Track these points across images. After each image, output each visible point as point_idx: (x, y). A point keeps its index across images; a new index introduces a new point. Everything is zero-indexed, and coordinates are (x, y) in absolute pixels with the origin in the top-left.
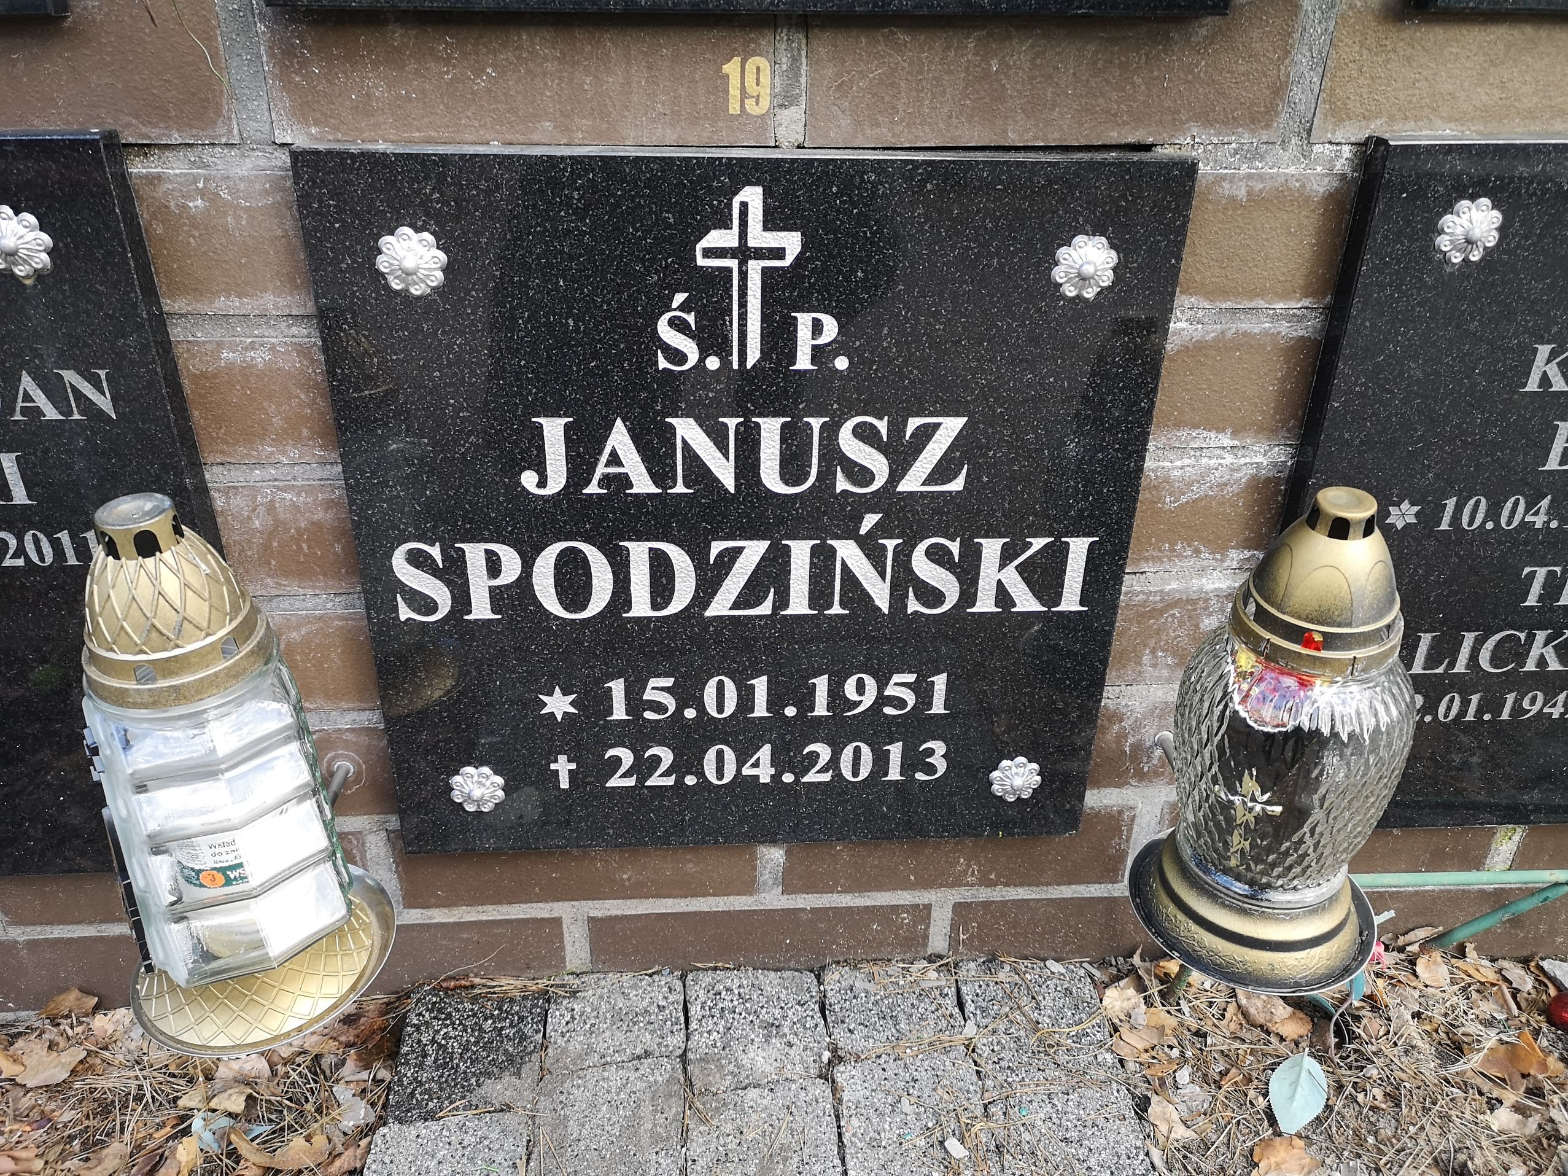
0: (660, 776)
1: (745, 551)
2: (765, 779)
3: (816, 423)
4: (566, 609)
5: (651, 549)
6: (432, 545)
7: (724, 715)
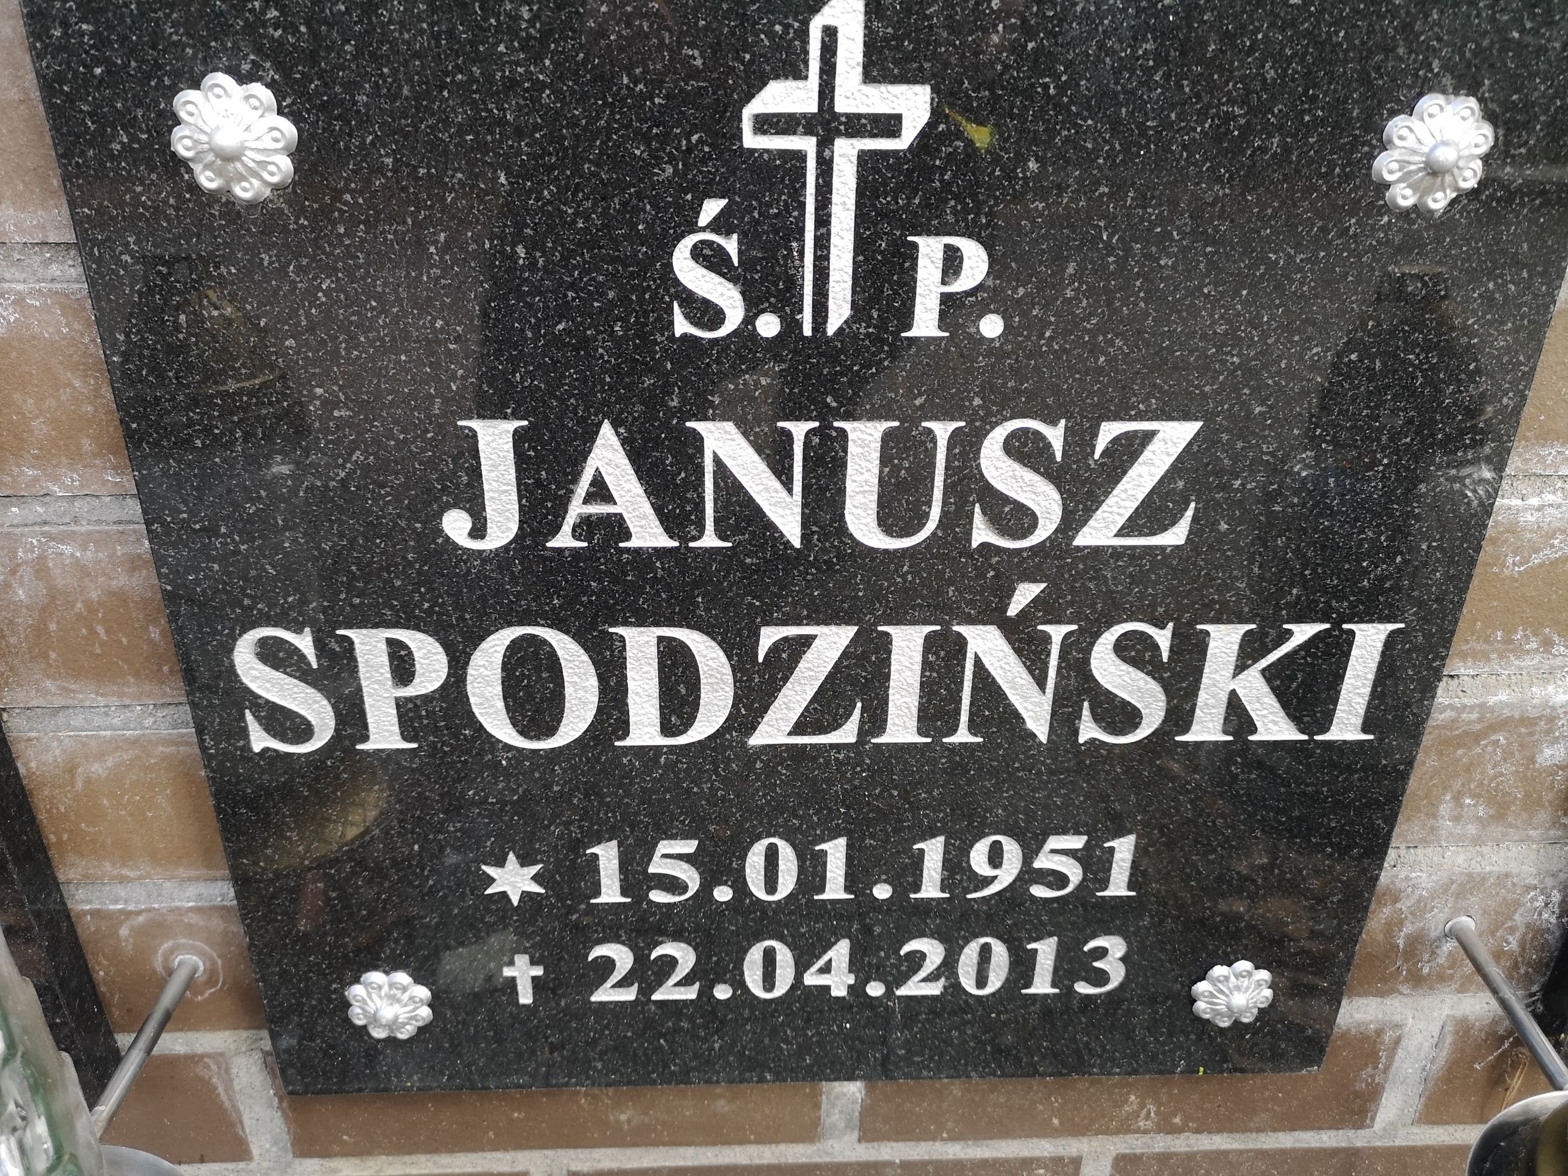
0: (677, 985)
1: (817, 642)
2: (839, 991)
3: (942, 430)
4: (523, 733)
5: (660, 639)
6: (299, 631)
7: (777, 897)
